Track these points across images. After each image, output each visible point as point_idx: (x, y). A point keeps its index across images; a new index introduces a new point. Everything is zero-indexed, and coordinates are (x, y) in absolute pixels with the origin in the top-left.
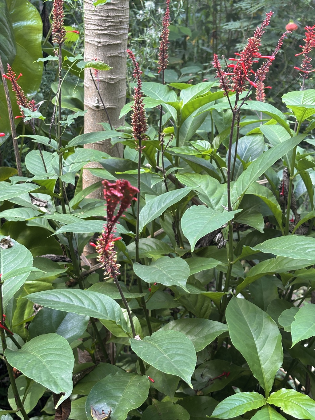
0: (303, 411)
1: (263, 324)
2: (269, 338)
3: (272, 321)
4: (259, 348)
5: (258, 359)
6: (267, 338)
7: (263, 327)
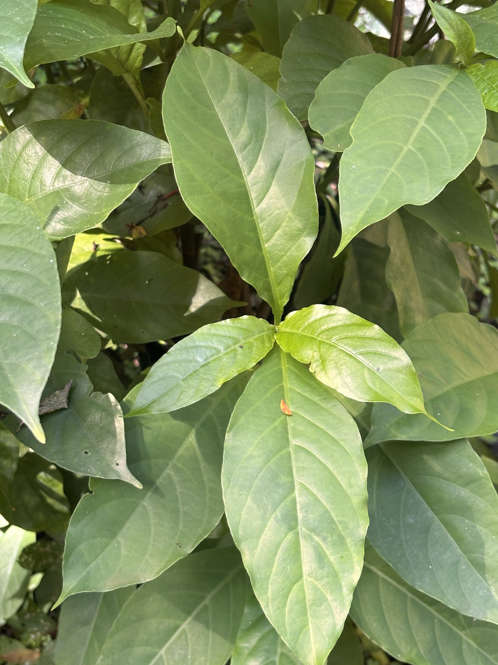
0: (367, 375)
1: (265, 127)
2: (280, 168)
3: (289, 117)
4: (257, 197)
5: (254, 229)
6: (277, 166)
7: (266, 136)
